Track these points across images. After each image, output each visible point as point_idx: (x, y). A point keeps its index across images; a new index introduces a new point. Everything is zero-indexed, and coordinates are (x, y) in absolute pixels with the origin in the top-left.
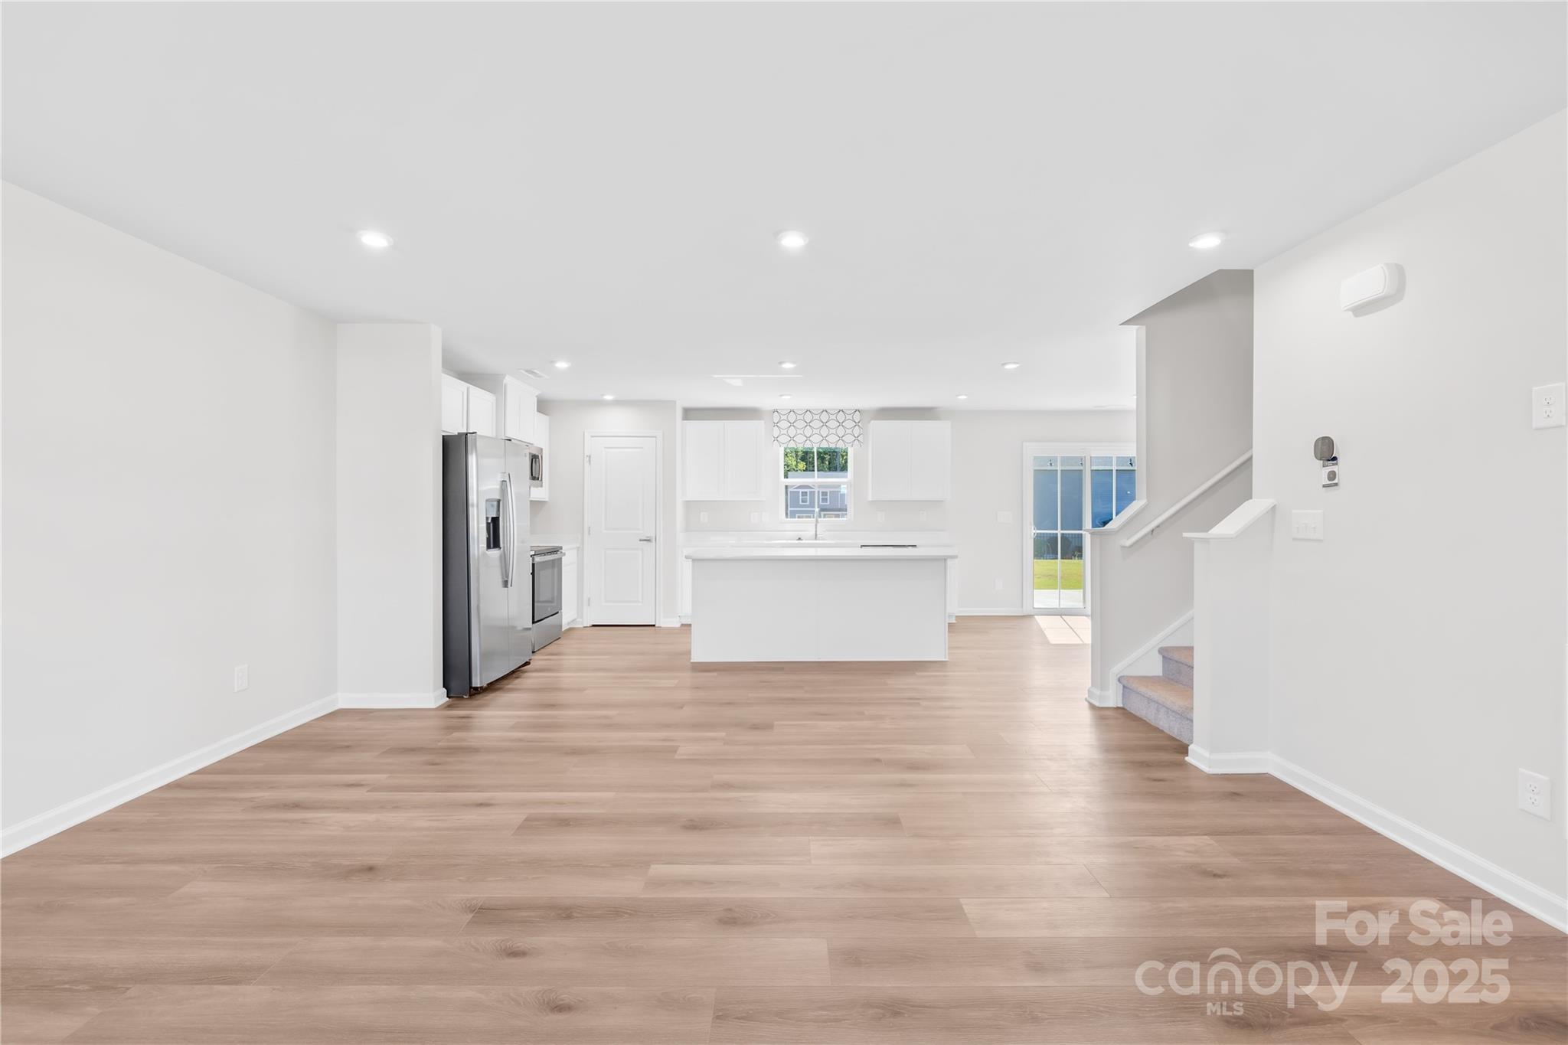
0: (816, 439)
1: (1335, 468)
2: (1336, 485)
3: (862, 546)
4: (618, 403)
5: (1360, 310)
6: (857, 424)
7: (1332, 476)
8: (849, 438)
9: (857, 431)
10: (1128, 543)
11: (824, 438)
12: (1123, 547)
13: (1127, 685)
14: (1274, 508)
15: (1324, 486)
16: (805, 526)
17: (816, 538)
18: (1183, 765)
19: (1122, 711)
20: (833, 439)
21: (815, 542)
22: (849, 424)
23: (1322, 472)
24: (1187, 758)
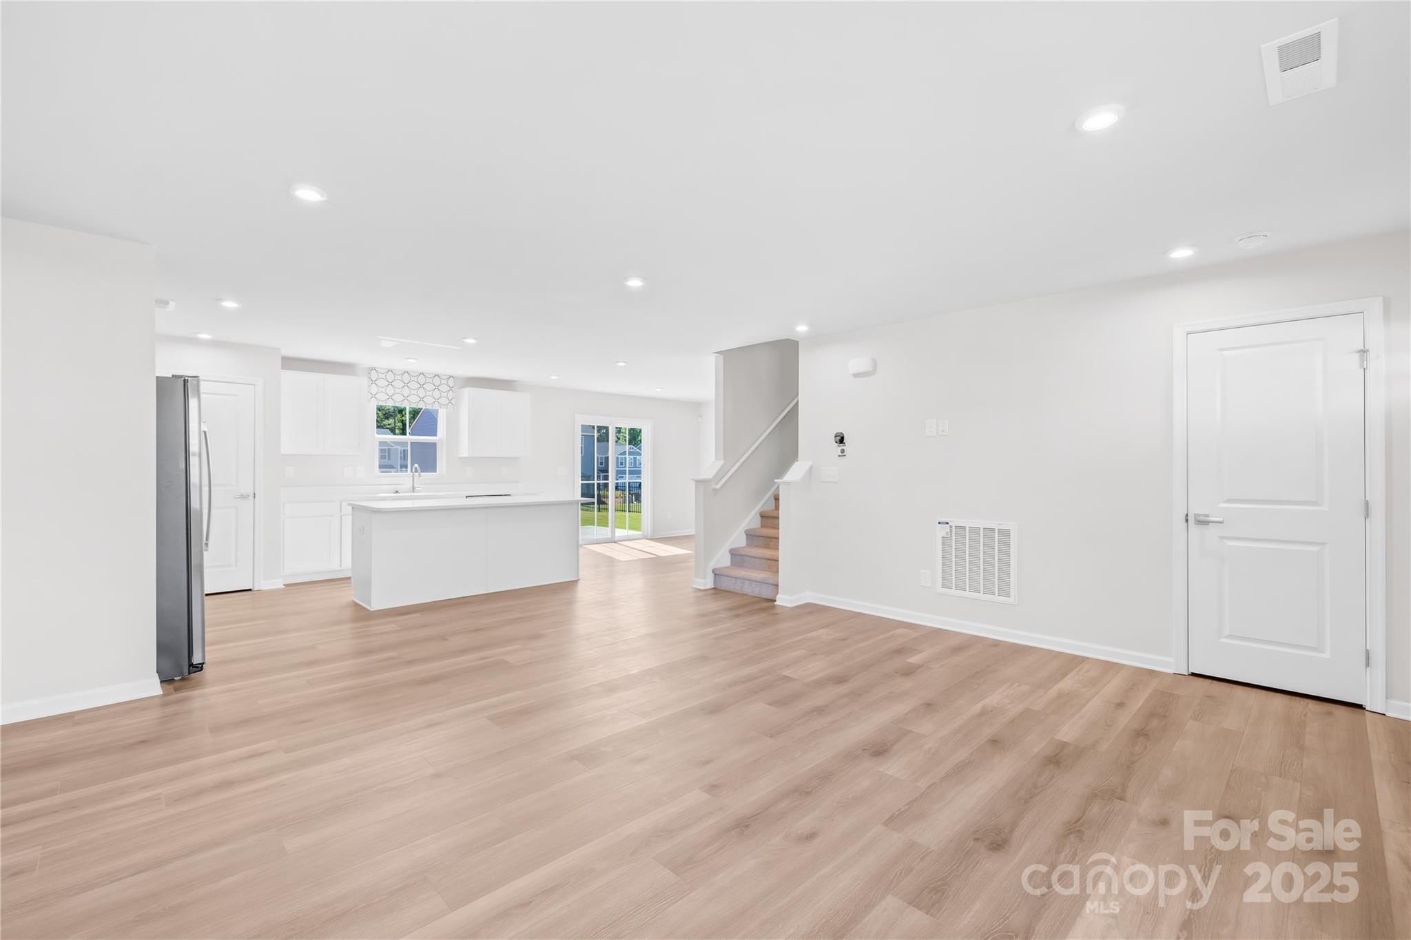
0: (414, 399)
1: (844, 448)
2: (845, 455)
3: (467, 497)
4: (215, 344)
5: (856, 375)
6: (451, 389)
7: (843, 451)
8: (444, 401)
9: (450, 395)
10: (718, 486)
11: (422, 399)
12: (714, 489)
13: (717, 574)
14: (811, 468)
15: (839, 456)
16: (404, 479)
17: (413, 492)
18: (774, 607)
19: (714, 588)
20: (429, 400)
21: (413, 494)
22: (444, 388)
23: (838, 449)
24: (776, 603)
